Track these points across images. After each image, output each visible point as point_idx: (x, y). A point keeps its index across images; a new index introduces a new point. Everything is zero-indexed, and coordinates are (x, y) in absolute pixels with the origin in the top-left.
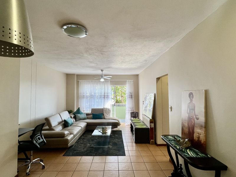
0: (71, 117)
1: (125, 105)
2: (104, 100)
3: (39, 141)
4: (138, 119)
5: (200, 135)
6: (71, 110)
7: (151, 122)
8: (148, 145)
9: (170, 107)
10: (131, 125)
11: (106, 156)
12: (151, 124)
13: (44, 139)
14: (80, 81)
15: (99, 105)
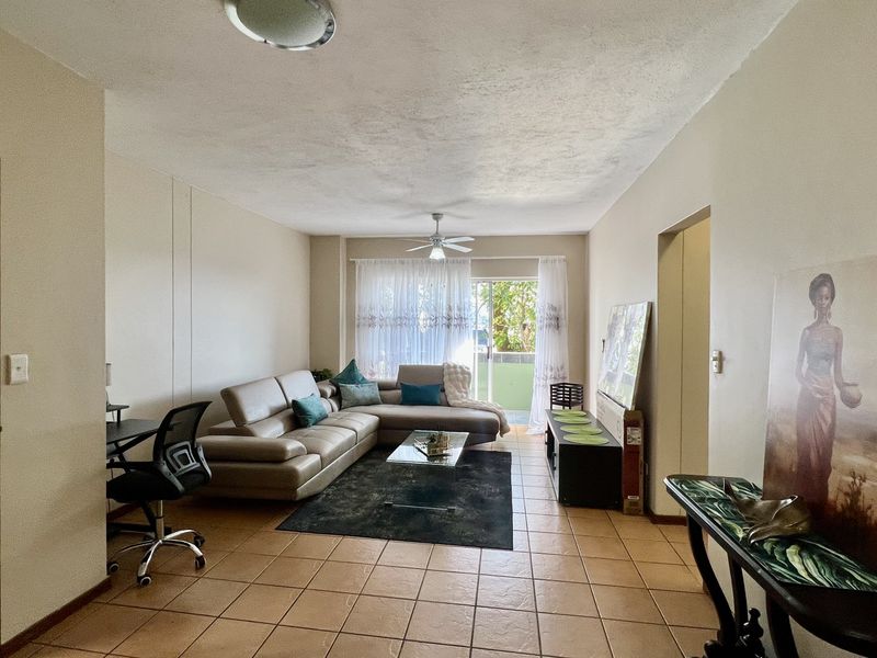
0: (323, 395)
1: (531, 360)
2: (449, 333)
3: (183, 467)
4: (582, 410)
5: (863, 479)
6: (326, 370)
7: (630, 421)
8: (613, 514)
9: (714, 354)
10: (549, 432)
11: (434, 543)
12: (629, 428)
13: (204, 462)
14: (358, 261)
15: (427, 354)
